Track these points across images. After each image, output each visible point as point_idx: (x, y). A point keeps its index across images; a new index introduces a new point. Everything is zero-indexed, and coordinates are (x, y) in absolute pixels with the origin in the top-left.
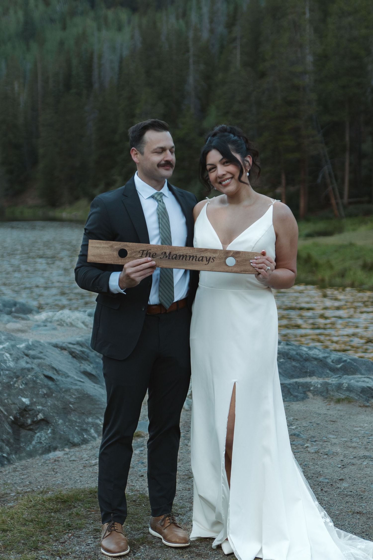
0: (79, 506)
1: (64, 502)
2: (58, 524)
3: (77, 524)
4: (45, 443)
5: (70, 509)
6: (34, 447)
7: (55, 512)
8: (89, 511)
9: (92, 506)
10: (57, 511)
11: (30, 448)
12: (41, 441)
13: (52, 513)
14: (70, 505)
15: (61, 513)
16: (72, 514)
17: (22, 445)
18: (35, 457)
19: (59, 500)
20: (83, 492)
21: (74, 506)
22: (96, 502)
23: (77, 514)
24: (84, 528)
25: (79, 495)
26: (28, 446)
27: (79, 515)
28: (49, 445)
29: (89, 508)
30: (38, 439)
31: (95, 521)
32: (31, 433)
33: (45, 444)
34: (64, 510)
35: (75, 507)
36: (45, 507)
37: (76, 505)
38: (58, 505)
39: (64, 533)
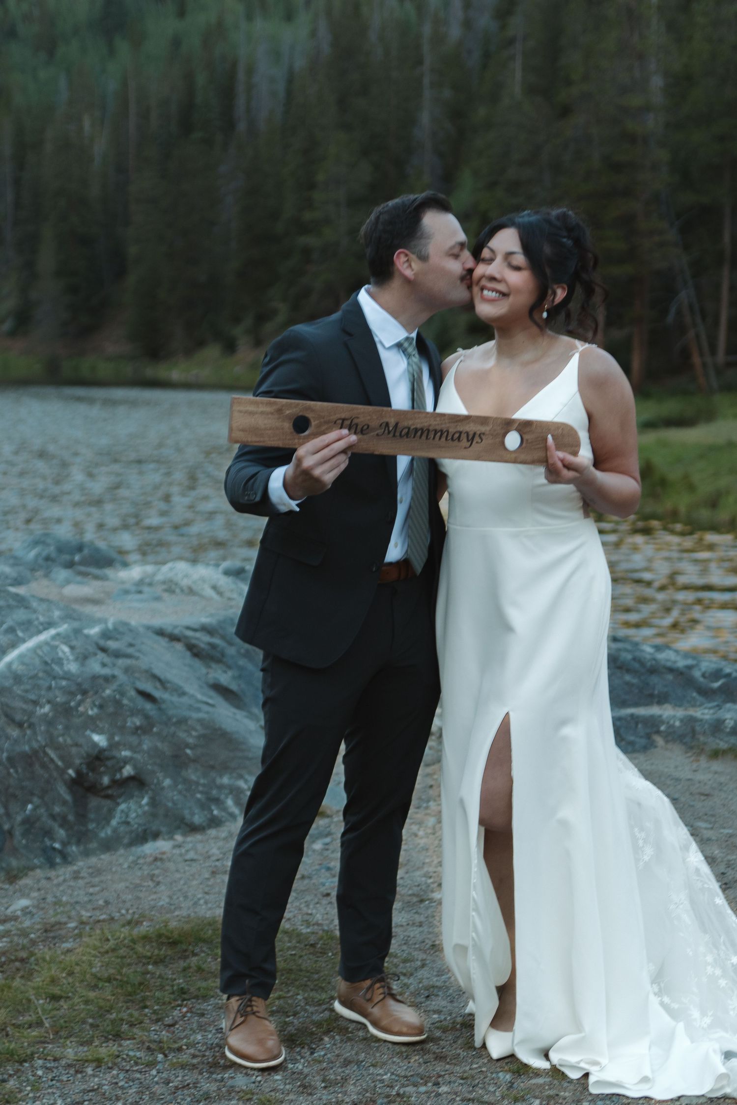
0: (203, 952)
1: (174, 943)
2: (162, 988)
3: (199, 989)
4: (136, 823)
5: (185, 958)
6: (115, 831)
7: (155, 963)
10: (159, 961)
11: (106, 833)
12: (129, 820)
13: (148, 964)
14: (185, 951)
15: (166, 966)
16: (189, 967)
17: (92, 826)
18: (116, 850)
19: (164, 940)
20: (210, 924)
21: (193, 952)
23: (200, 969)
24: (213, 997)
25: (202, 930)
26: (103, 828)
27: (203, 970)
28: (143, 827)
30: (124, 815)
32: (108, 803)
33: (136, 826)
34: (174, 959)
35: (194, 954)
36: (136, 953)
37: (197, 950)
38: (160, 950)
39: (173, 1005)
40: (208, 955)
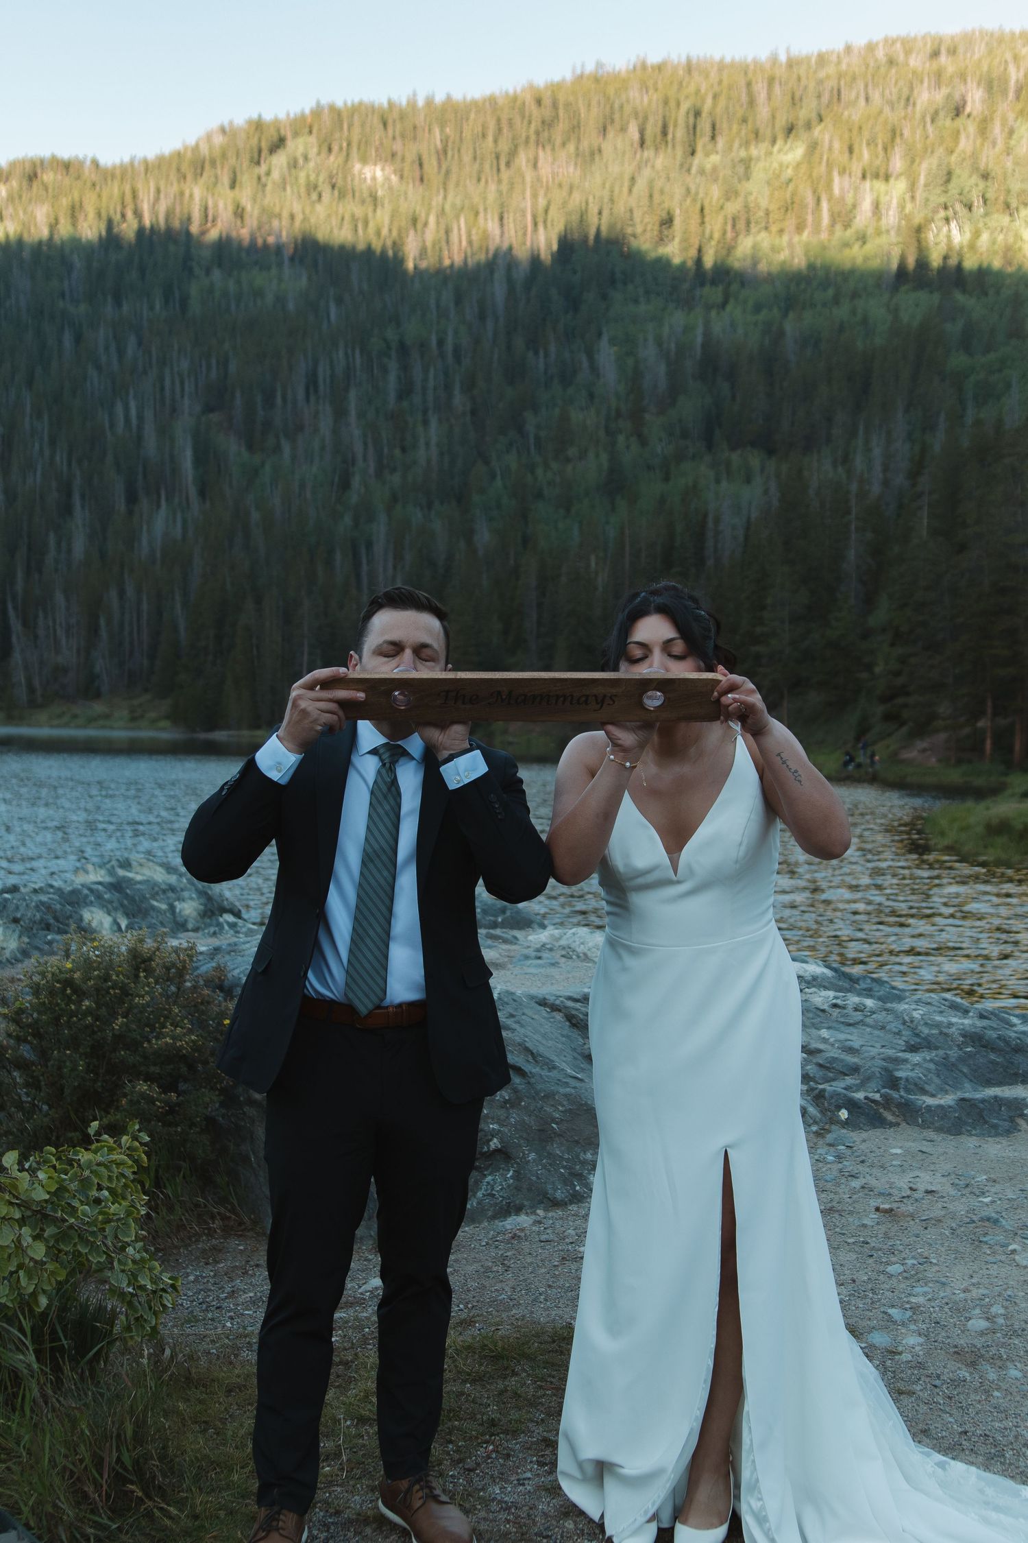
1: (496, 1358)
2: (473, 1417)
4: (501, 1196)
5: (505, 1378)
6: (481, 1202)
7: (473, 1382)
8: (541, 1387)
9: (550, 1376)
10: (478, 1379)
12: (494, 1192)
13: (465, 1382)
14: (506, 1369)
15: (483, 1386)
19: (486, 1352)
20: (537, 1335)
21: (513, 1371)
22: (559, 1366)
23: (516, 1395)
24: (523, 1432)
25: (528, 1342)
27: (520, 1396)
28: (508, 1201)
29: (543, 1379)
30: (489, 1187)
31: (549, 1415)
33: (501, 1199)
34: (493, 1378)
35: (514, 1374)
36: (456, 1367)
37: (517, 1369)
38: (481, 1365)
39: (479, 1441)
40: (529, 1375)
